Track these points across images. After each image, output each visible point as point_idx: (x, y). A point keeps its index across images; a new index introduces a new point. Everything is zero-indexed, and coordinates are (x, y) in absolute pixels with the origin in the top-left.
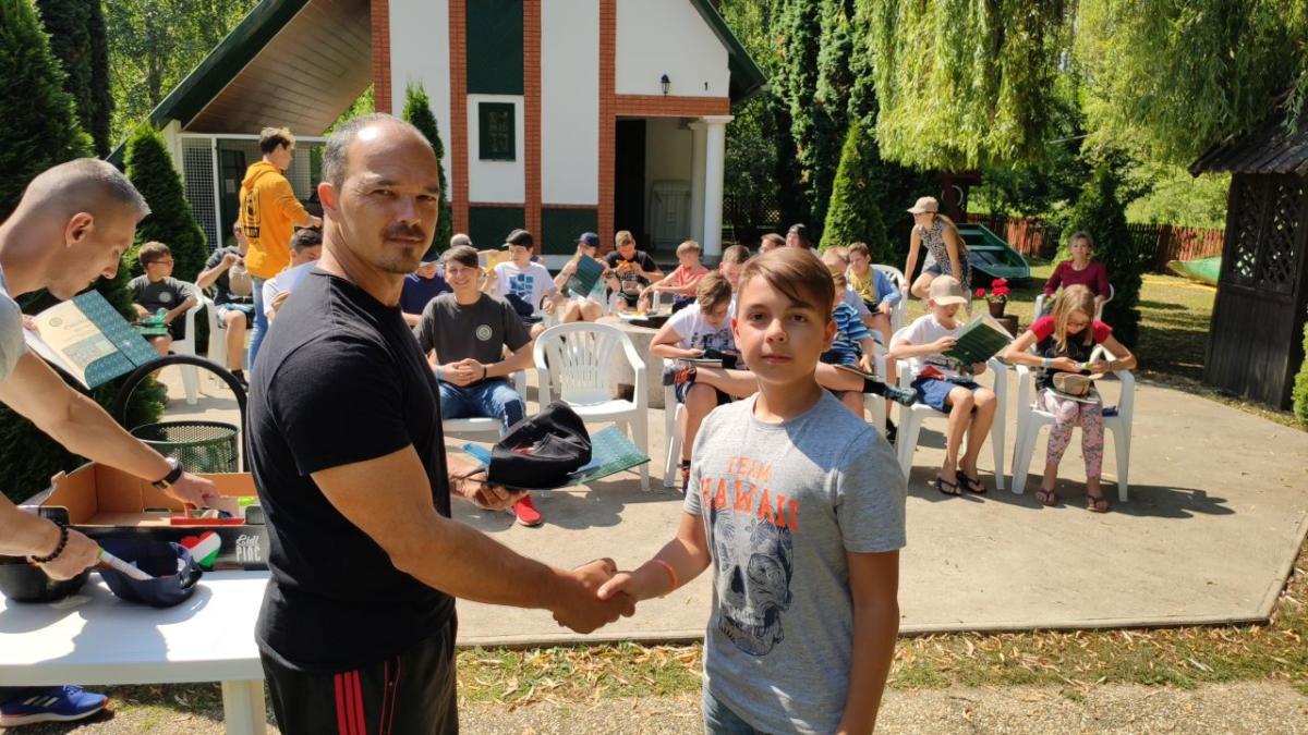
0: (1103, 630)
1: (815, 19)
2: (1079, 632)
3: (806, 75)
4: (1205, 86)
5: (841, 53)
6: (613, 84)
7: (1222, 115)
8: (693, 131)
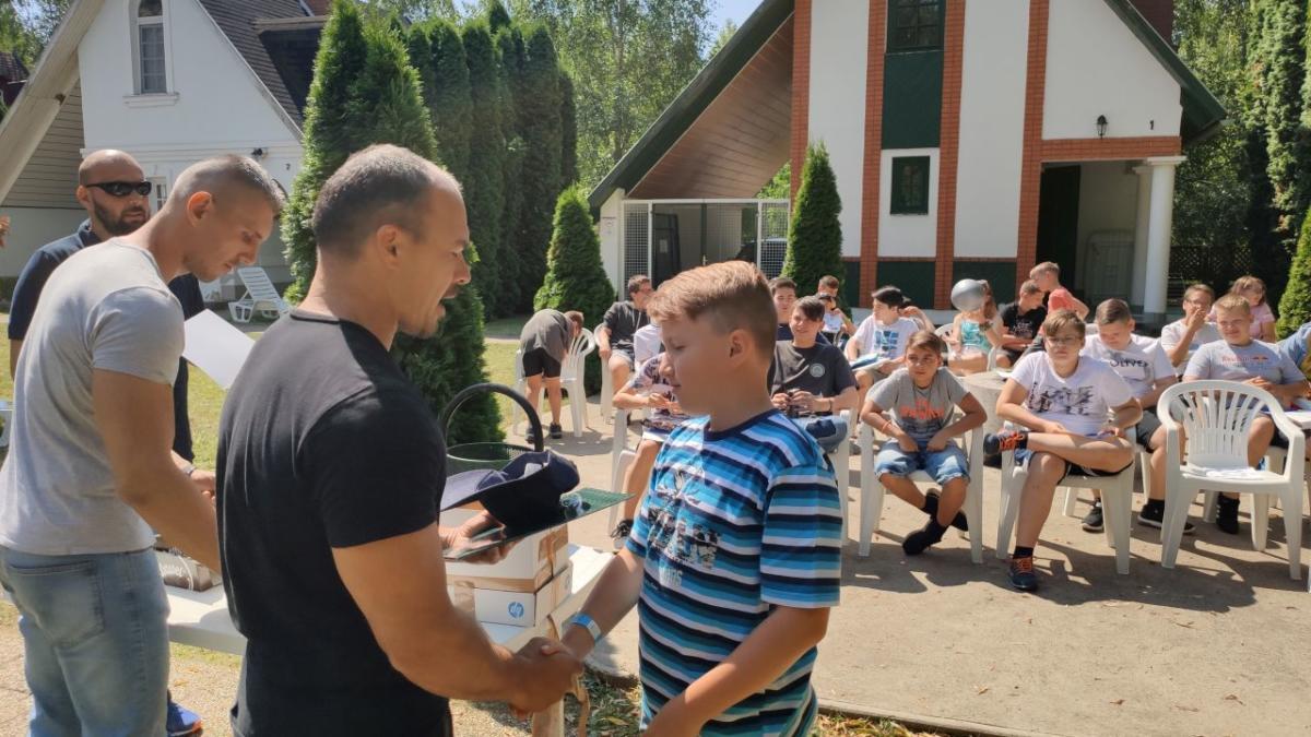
6: (1041, 130)
8: (1139, 176)
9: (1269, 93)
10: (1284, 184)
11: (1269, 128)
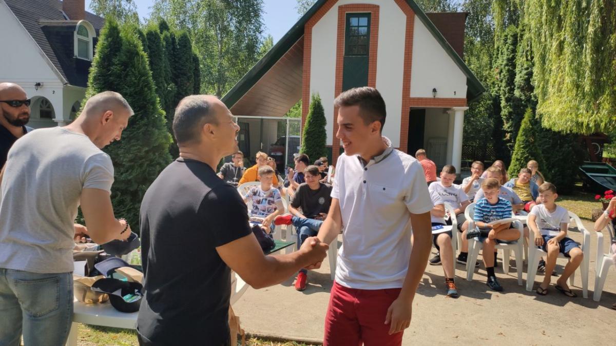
1: (514, 61)
3: (509, 87)
5: (527, 77)
6: (409, 93)
8: (449, 114)
9: (501, 81)
10: (508, 120)
11: (502, 96)
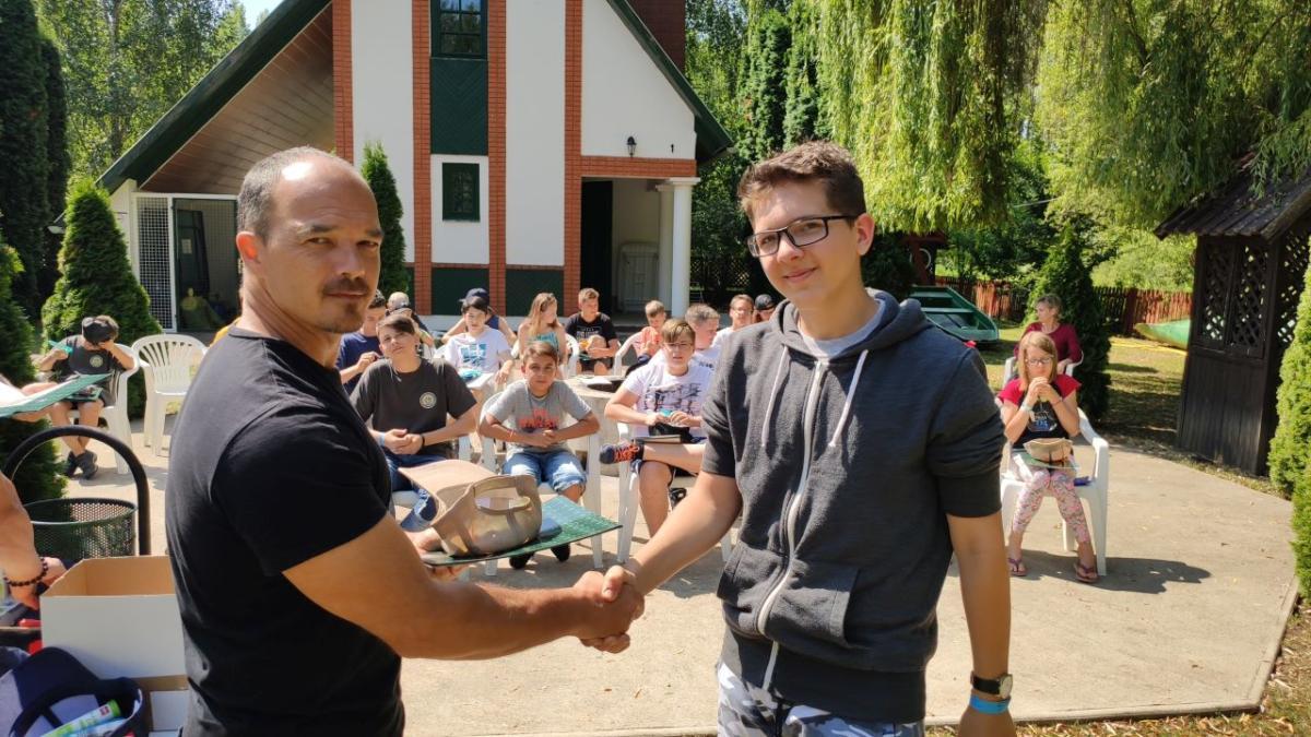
0: (1084, 722)
1: (781, 84)
2: (1058, 725)
3: (772, 138)
4: (1167, 148)
5: (806, 117)
6: (579, 145)
7: (1185, 177)
8: (660, 193)
9: (757, 125)
